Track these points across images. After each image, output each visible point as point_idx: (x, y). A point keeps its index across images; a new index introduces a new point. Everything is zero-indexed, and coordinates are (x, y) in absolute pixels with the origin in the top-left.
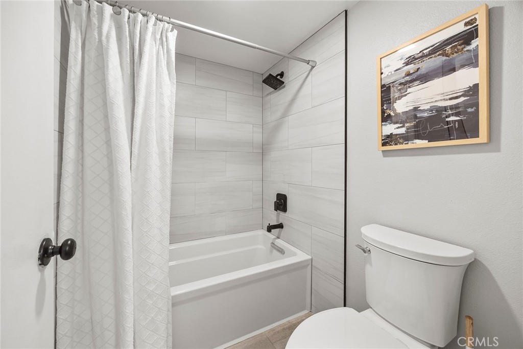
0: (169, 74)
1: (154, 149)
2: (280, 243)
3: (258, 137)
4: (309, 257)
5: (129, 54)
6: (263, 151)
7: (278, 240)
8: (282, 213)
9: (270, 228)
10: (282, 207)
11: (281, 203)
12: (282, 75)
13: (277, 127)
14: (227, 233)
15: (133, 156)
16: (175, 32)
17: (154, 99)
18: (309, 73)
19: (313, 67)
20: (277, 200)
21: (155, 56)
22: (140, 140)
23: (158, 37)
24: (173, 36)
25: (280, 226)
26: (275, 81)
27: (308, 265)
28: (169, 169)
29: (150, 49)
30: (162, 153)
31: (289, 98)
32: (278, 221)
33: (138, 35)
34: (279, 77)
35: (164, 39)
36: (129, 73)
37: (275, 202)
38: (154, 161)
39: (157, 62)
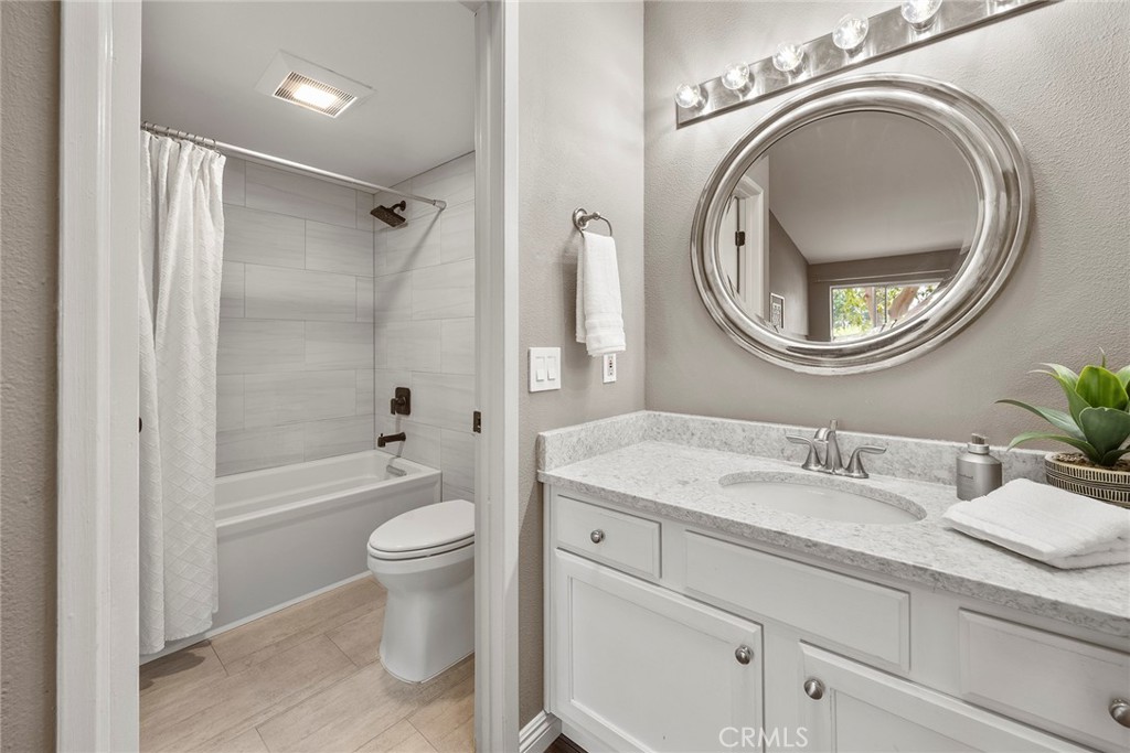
0: (213, 217)
1: (192, 322)
2: (400, 463)
3: (366, 297)
4: (439, 472)
5: (150, 191)
6: (374, 320)
7: (397, 460)
8: (403, 417)
9: (383, 441)
10: (403, 408)
11: (402, 403)
12: (403, 206)
13: (396, 285)
14: (306, 459)
15: (157, 332)
16: (224, 158)
17: (191, 254)
18: (438, 215)
19: (442, 209)
20: (396, 396)
21: (191, 195)
22: (169, 310)
23: (197, 168)
24: (219, 163)
25: (401, 437)
26: (392, 216)
27: (435, 483)
28: (214, 349)
29: (185, 184)
30: (203, 328)
31: (413, 243)
32: (398, 429)
33: (166, 167)
34: (396, 211)
35: (207, 171)
36: (150, 216)
37: (392, 400)
38: (193, 340)
39: (195, 200)
